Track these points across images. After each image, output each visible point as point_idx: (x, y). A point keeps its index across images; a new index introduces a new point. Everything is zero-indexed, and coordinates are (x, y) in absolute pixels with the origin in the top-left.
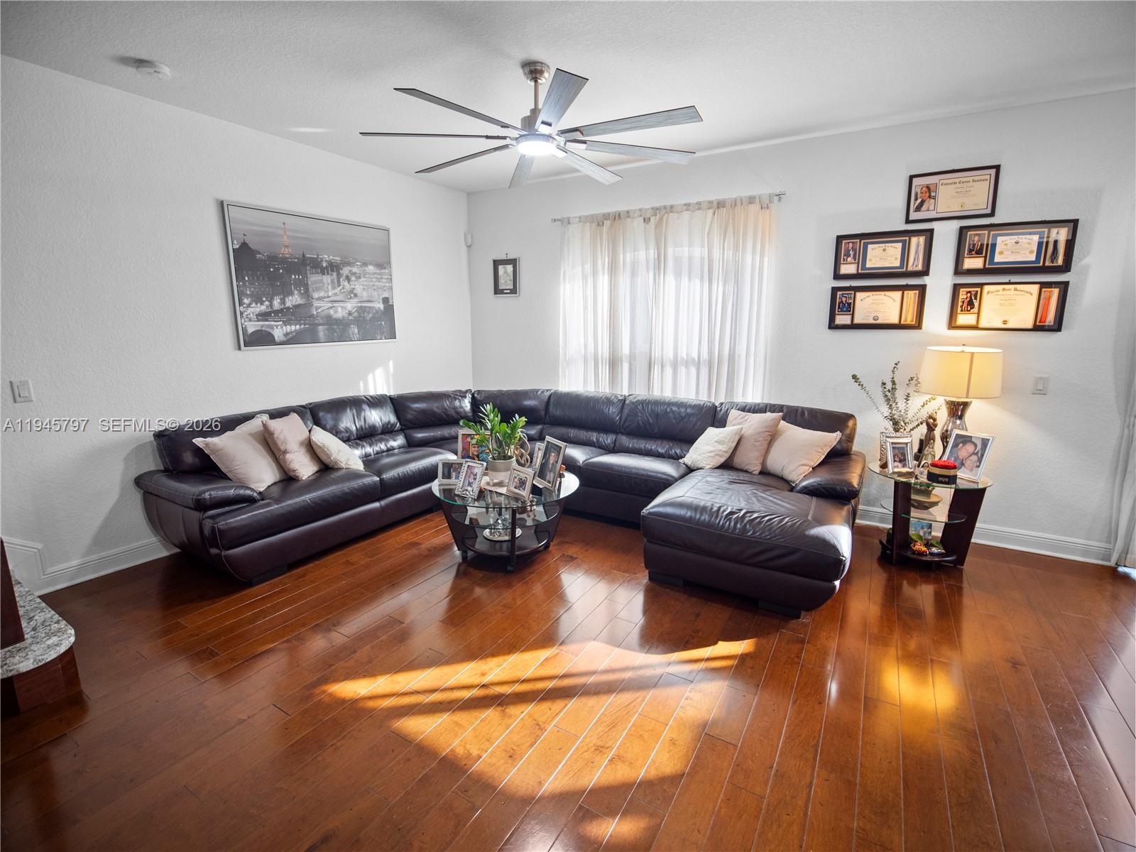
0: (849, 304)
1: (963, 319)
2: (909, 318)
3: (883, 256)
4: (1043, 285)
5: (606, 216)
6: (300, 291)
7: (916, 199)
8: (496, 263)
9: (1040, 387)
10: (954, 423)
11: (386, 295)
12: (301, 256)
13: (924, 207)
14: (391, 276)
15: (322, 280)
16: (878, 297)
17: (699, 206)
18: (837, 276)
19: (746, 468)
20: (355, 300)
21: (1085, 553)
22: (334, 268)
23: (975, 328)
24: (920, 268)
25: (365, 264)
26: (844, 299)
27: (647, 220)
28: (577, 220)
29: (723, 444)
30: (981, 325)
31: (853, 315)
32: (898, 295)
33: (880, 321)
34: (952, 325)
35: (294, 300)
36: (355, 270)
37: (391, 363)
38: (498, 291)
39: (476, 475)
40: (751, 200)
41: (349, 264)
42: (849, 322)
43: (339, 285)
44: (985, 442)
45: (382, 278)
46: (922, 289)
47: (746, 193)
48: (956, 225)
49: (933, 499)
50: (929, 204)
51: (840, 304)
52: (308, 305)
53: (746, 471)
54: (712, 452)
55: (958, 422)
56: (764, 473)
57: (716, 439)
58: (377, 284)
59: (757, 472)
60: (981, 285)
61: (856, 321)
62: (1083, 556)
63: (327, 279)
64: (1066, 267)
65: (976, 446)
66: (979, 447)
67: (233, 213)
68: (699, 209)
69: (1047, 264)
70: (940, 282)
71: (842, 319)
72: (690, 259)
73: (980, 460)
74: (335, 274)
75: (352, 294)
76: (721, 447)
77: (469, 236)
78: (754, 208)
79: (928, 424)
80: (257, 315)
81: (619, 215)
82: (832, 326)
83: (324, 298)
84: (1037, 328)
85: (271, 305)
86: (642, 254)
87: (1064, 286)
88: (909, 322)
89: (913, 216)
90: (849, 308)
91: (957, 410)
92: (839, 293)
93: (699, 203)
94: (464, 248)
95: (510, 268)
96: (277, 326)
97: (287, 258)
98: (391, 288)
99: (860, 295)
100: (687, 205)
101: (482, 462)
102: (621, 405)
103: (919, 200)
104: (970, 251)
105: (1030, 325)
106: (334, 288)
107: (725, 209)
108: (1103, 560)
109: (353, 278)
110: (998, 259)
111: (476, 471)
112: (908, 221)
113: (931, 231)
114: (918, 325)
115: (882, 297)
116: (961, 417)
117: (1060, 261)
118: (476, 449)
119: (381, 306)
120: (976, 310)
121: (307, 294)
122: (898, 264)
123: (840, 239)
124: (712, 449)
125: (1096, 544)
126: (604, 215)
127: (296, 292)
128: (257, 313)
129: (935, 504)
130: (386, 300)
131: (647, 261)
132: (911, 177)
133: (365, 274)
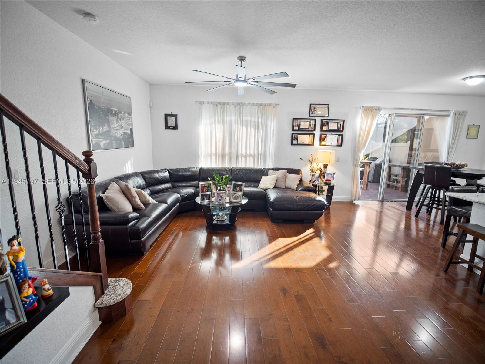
0: (297, 138)
1: (323, 143)
2: (311, 143)
3: (304, 125)
4: (339, 135)
5: (220, 103)
6: (107, 124)
7: (312, 110)
8: (166, 116)
9: (338, 160)
10: (325, 170)
11: (131, 127)
12: (107, 108)
13: (313, 113)
14: (132, 118)
15: (113, 119)
16: (303, 136)
17: (253, 104)
18: (293, 130)
19: (281, 187)
20: (122, 129)
21: (348, 199)
22: (116, 114)
23: (325, 145)
24: (313, 129)
25: (125, 113)
26: (295, 137)
27: (235, 107)
28: (207, 103)
29: (273, 181)
30: (327, 145)
31: (297, 141)
32: (308, 136)
33: (304, 143)
34: (320, 144)
35: (106, 128)
36: (122, 115)
37: (132, 158)
38: (167, 127)
39: (222, 196)
40: (270, 105)
41: (121, 113)
42: (296, 143)
43: (118, 122)
44: (334, 174)
45: (129, 120)
46: (314, 135)
47: (268, 102)
48: (320, 118)
49: (323, 190)
50: (315, 112)
51: (294, 138)
52: (109, 131)
53: (281, 188)
54: (270, 183)
55: (326, 169)
56: (286, 188)
57: (270, 179)
58: (128, 122)
59: (284, 188)
60: (326, 134)
61: (298, 143)
62: (348, 200)
63: (115, 119)
64: (342, 131)
65: (332, 175)
66: (333, 175)
67: (87, 85)
68: (253, 105)
69: (339, 130)
70: (317, 133)
71: (295, 142)
72: (251, 121)
73: (333, 178)
74: (117, 117)
75: (122, 126)
76: (273, 182)
77: (151, 103)
78: (271, 107)
79: (320, 170)
80: (96, 135)
81: (225, 103)
82: (292, 144)
83: (114, 128)
84: (338, 146)
85: (99, 131)
86: (233, 118)
87: (342, 136)
88: (311, 144)
89: (311, 115)
90: (296, 139)
91: (325, 166)
92: (294, 135)
93: (253, 103)
94: (149, 108)
95: (173, 118)
96: (101, 141)
97: (103, 109)
98: (132, 124)
99: (299, 136)
100: (249, 103)
101: (223, 191)
102: (230, 171)
103: (312, 111)
104: (324, 125)
105: (336, 145)
106: (117, 124)
107: (261, 106)
108: (351, 200)
109: (122, 119)
110: (330, 128)
111: (221, 195)
112: (310, 116)
113: (316, 119)
114: (313, 145)
115: (304, 136)
116: (326, 168)
117: (341, 130)
118: (206, 189)
119: (129, 132)
120: (325, 141)
121: (109, 126)
122: (308, 128)
123: (293, 119)
124: (270, 182)
125: (349, 197)
126: (218, 102)
127: (106, 125)
128: (95, 134)
129: (324, 191)
130: (131, 130)
131: (235, 120)
132: (310, 104)
133: (125, 117)
